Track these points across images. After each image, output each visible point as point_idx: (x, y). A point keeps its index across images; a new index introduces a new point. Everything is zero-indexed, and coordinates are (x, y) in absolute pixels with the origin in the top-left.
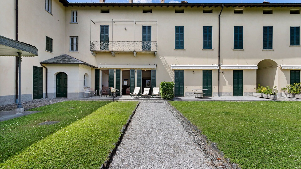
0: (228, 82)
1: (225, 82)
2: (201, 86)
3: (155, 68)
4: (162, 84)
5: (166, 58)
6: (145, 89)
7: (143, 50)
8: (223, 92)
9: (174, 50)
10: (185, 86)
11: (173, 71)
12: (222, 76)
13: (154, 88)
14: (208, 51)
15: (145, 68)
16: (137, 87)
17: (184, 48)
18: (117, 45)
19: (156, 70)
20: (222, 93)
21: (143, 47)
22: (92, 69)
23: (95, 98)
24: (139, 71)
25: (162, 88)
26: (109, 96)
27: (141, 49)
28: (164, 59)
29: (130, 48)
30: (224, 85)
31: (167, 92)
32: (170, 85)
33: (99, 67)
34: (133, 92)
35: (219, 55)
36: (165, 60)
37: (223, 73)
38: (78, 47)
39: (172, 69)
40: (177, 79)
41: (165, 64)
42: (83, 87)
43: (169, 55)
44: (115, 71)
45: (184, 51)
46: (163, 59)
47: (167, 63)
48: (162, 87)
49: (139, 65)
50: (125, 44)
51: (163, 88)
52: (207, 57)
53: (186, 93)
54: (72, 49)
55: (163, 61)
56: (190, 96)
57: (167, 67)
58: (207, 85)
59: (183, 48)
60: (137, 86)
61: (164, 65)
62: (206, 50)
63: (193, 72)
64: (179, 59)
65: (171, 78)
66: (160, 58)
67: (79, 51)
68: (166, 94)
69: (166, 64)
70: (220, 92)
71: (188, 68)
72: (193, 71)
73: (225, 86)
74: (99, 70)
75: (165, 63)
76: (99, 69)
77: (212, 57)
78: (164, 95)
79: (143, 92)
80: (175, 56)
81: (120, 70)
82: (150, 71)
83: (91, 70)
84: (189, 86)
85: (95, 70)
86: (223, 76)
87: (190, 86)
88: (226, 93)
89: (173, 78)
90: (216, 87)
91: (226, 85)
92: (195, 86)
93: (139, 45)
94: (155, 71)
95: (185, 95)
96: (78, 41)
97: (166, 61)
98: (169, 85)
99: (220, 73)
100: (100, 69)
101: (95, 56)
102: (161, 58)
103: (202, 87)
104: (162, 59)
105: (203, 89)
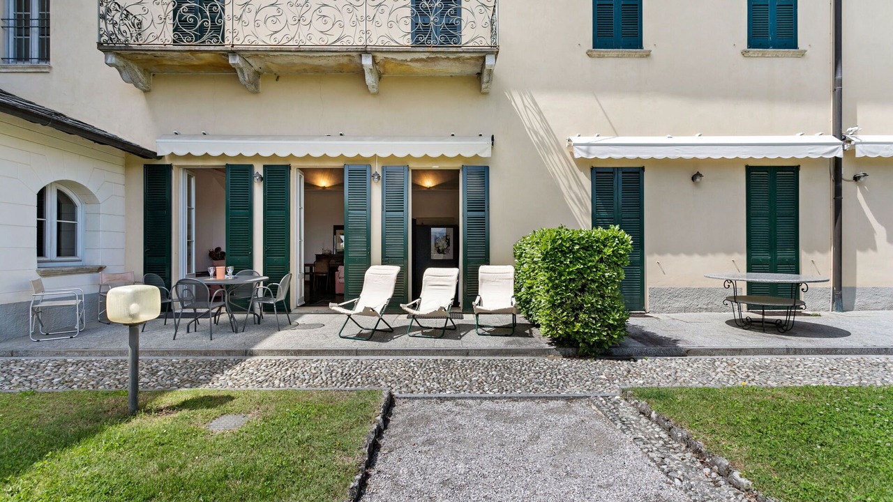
0: (883, 228)
1: (871, 231)
2: (740, 253)
3: (486, 154)
4: (554, 241)
5: (544, 101)
6: (430, 274)
7: (417, 43)
8: (858, 286)
9: (589, 54)
10: (651, 254)
11: (581, 171)
12: (855, 196)
13: (483, 269)
14: (773, 63)
15: (431, 155)
16: (382, 264)
17: (644, 45)
18: (261, 16)
19: (488, 168)
20: (854, 289)
21: (414, 24)
22: (127, 166)
23: (81, 348)
24: (393, 170)
25: (553, 270)
26: (224, 317)
27: (406, 41)
28: (535, 104)
29: (336, 33)
30: (864, 249)
31: (588, 297)
32: (608, 251)
33: (163, 148)
34: (358, 296)
35: (838, 84)
36: (540, 113)
37: (861, 185)
38: (48, 40)
39: (581, 162)
40: (603, 214)
41: (536, 133)
42: (35, 265)
43: (560, 85)
44: (261, 173)
45: (644, 60)
46: (525, 106)
47: (549, 131)
48: (554, 261)
49: (393, 137)
50: (305, 9)
51: (561, 275)
52: (770, 95)
53: (658, 293)
54: (22, 54)
55: (529, 119)
56: (679, 310)
57: (548, 151)
58: (772, 248)
59: (639, 45)
60: (386, 261)
61: (534, 139)
62: (763, 56)
63: (693, 179)
64: (615, 105)
65: (576, 210)
66: (508, 104)
67: (52, 62)
68: (582, 316)
69: (542, 133)
70: (846, 288)
71: (673, 154)
72: (695, 172)
73: (871, 252)
74: (170, 167)
75: (537, 126)
76: (167, 162)
77: (796, 95)
78: (565, 323)
79: (417, 293)
80: (594, 88)
81: (289, 167)
82: (458, 171)
83: (120, 170)
84: (669, 256)
85: (146, 167)
86: (860, 196)
87: (676, 253)
88: (875, 292)
89: (584, 210)
90: (817, 256)
91: (874, 248)
92: (703, 253)
93: (393, 18)
94: (482, 173)
95: (648, 306)
96: (48, 10)
97: (543, 119)
98: (600, 252)
99: (844, 184)
100: (175, 163)
101: (145, 91)
102: (518, 101)
103: (742, 259)
104: (520, 106)
105: (749, 270)
